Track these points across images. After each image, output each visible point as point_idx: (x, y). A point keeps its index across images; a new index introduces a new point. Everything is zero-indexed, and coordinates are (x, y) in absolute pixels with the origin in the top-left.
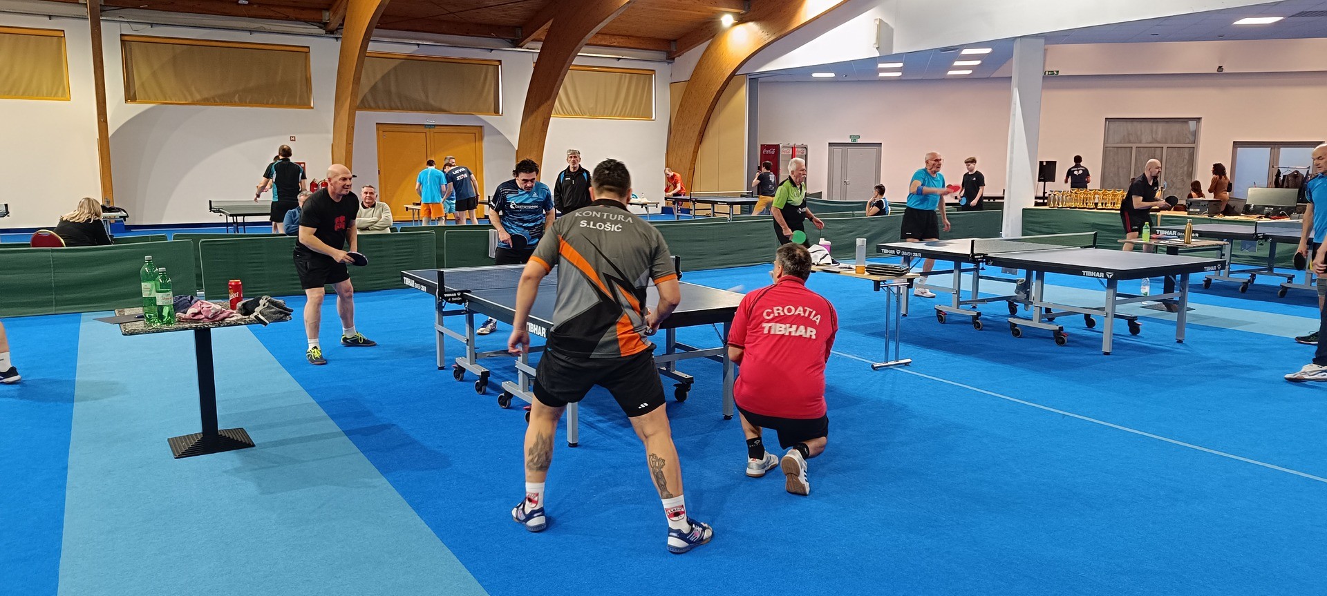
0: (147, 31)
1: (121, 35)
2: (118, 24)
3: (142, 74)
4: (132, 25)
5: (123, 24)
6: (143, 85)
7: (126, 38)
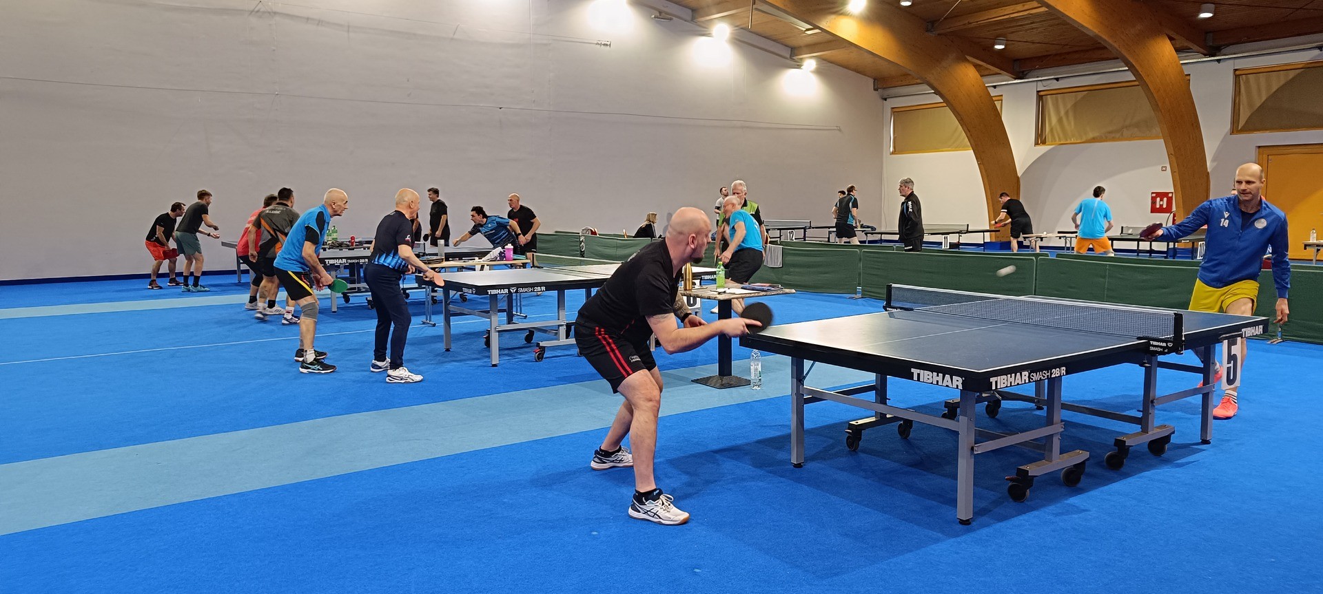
0: (1056, 85)
1: (1038, 92)
2: (1035, 83)
3: (1052, 119)
4: (1043, 82)
5: (1039, 83)
6: (1051, 130)
7: (1042, 93)
